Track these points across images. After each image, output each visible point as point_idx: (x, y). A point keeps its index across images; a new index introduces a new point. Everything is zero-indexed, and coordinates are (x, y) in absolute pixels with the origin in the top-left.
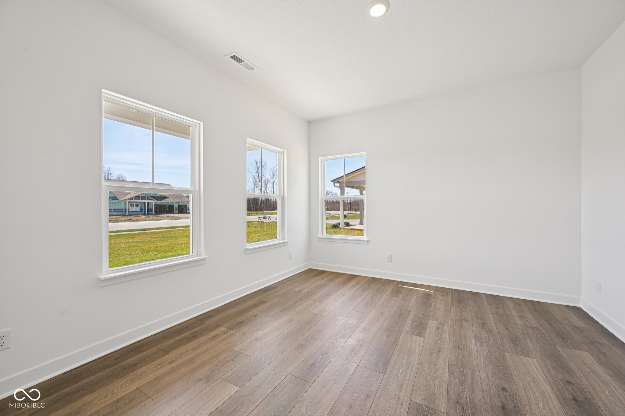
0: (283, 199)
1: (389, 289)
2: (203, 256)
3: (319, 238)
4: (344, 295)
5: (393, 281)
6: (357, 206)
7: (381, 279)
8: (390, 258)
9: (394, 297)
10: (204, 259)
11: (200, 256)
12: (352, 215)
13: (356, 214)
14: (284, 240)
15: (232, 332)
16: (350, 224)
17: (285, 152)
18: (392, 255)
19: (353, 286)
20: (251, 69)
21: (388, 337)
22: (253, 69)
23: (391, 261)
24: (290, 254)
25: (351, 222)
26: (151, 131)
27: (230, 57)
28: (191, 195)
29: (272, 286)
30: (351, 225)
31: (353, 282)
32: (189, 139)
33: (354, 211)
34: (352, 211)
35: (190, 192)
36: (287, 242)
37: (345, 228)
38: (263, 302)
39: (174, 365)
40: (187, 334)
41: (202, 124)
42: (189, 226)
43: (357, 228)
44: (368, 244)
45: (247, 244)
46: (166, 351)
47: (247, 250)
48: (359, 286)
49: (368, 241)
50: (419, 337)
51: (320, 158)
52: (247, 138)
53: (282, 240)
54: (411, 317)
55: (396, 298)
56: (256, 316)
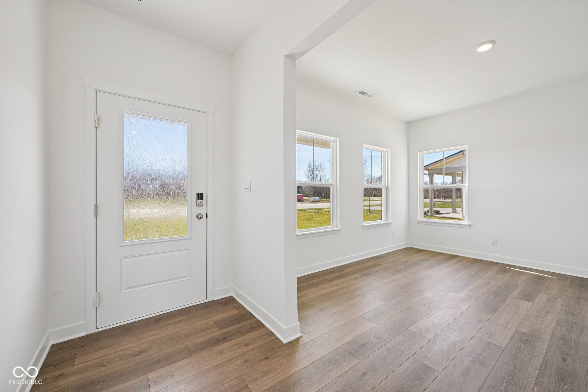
0: (387, 188)
1: (495, 269)
2: (339, 228)
3: (418, 221)
4: (448, 268)
5: (499, 263)
6: (446, 194)
7: (486, 261)
8: (496, 242)
9: (501, 274)
10: (340, 230)
11: (337, 227)
12: (440, 203)
13: (445, 202)
14: (388, 221)
15: (365, 278)
16: (440, 212)
17: (389, 150)
18: (497, 239)
19: (455, 263)
20: (370, 96)
21: (495, 297)
22: (373, 96)
23: (497, 245)
24: (393, 233)
25: (441, 210)
26: (313, 147)
27: (359, 93)
28: (332, 187)
29: (381, 256)
30: (442, 214)
31: (454, 260)
32: (329, 148)
33: (442, 198)
34: (440, 198)
35: (331, 185)
36: (391, 223)
37: (434, 216)
38: (379, 265)
39: (339, 287)
40: (336, 274)
41: (338, 140)
42: (330, 208)
43: (449, 217)
44: (470, 228)
45: (364, 222)
46: (330, 281)
47: (364, 226)
48: (461, 263)
49: (470, 225)
50: (527, 302)
51: (419, 153)
52: (364, 145)
53: (387, 221)
54: (519, 289)
55: (502, 275)
56: (377, 271)
